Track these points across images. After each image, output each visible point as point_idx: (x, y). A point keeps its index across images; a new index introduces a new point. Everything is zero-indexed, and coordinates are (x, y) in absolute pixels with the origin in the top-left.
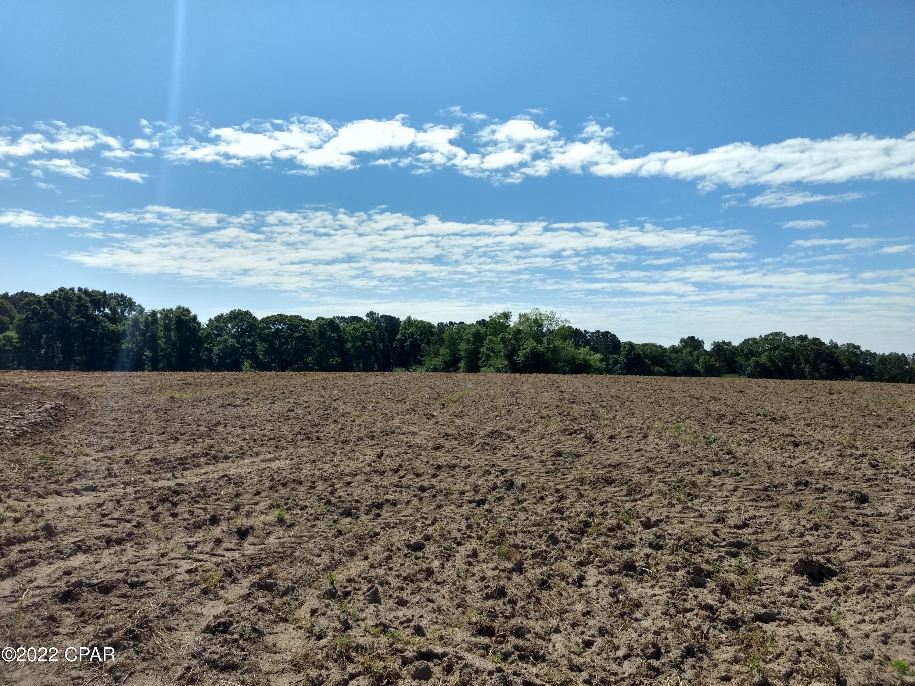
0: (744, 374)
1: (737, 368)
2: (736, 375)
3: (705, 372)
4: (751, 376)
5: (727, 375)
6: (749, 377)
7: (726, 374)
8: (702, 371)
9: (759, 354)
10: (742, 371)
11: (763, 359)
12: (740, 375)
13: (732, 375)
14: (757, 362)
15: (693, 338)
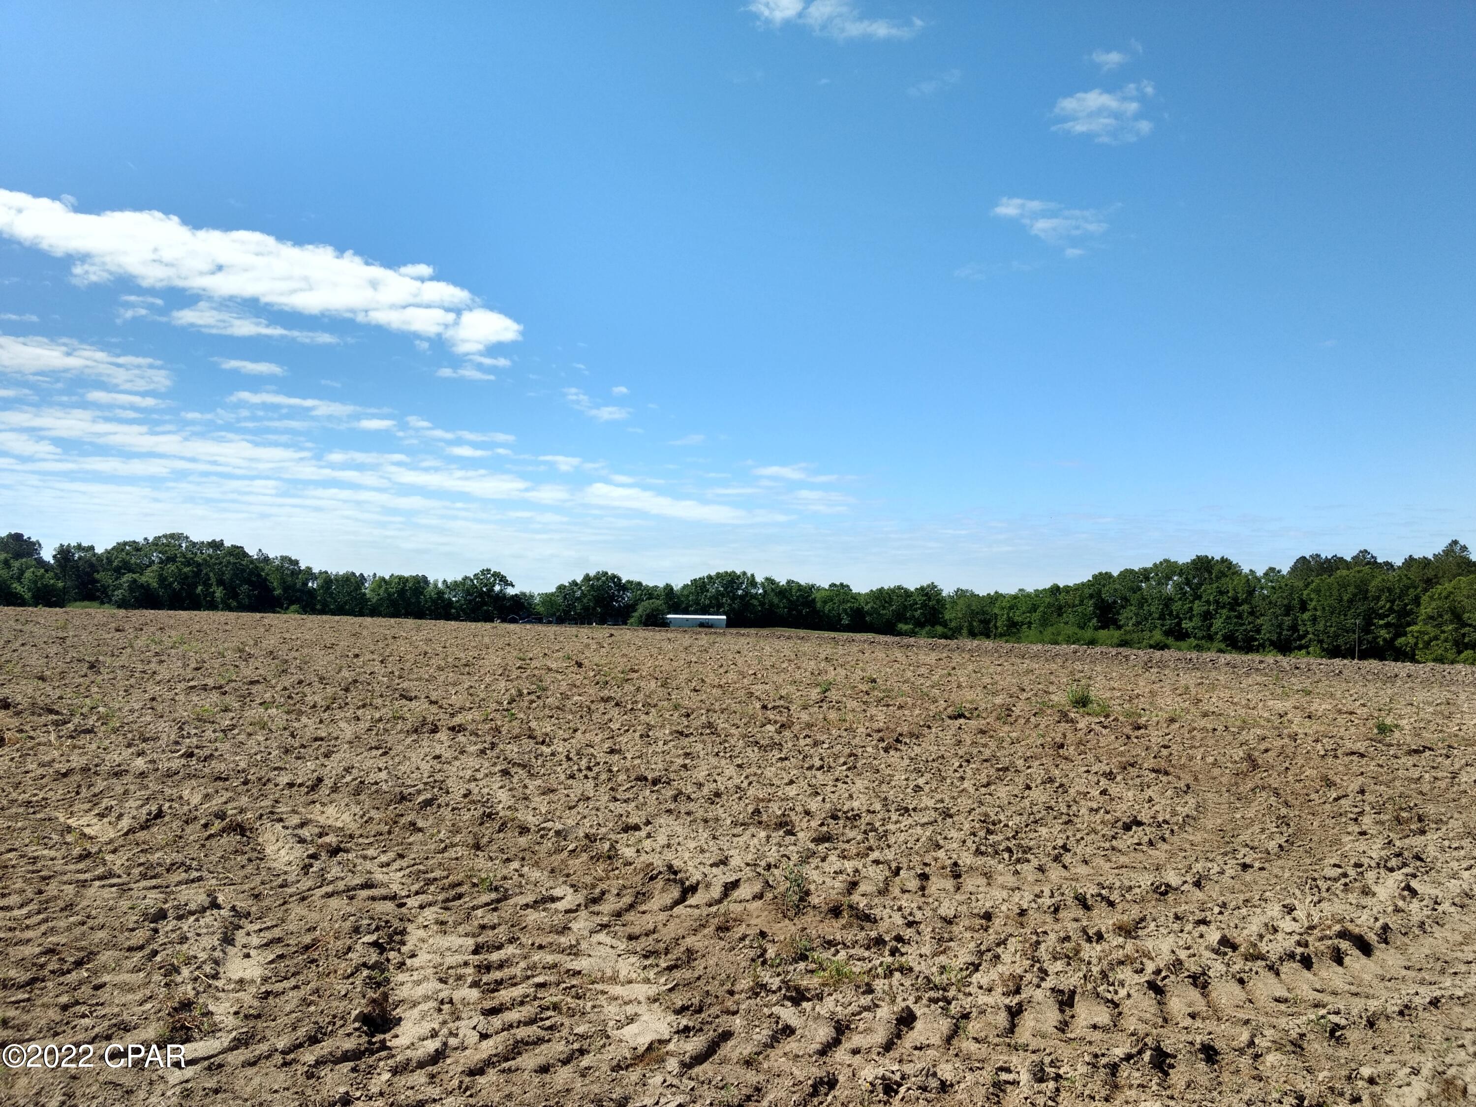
0: (110, 602)
1: (98, 590)
2: (96, 604)
3: (33, 597)
4: (123, 604)
5: (78, 603)
6: (119, 607)
7: (76, 600)
8: (28, 596)
9: (141, 569)
10: (107, 596)
11: (149, 577)
12: (102, 603)
13: (87, 603)
14: (135, 581)
15: (18, 537)
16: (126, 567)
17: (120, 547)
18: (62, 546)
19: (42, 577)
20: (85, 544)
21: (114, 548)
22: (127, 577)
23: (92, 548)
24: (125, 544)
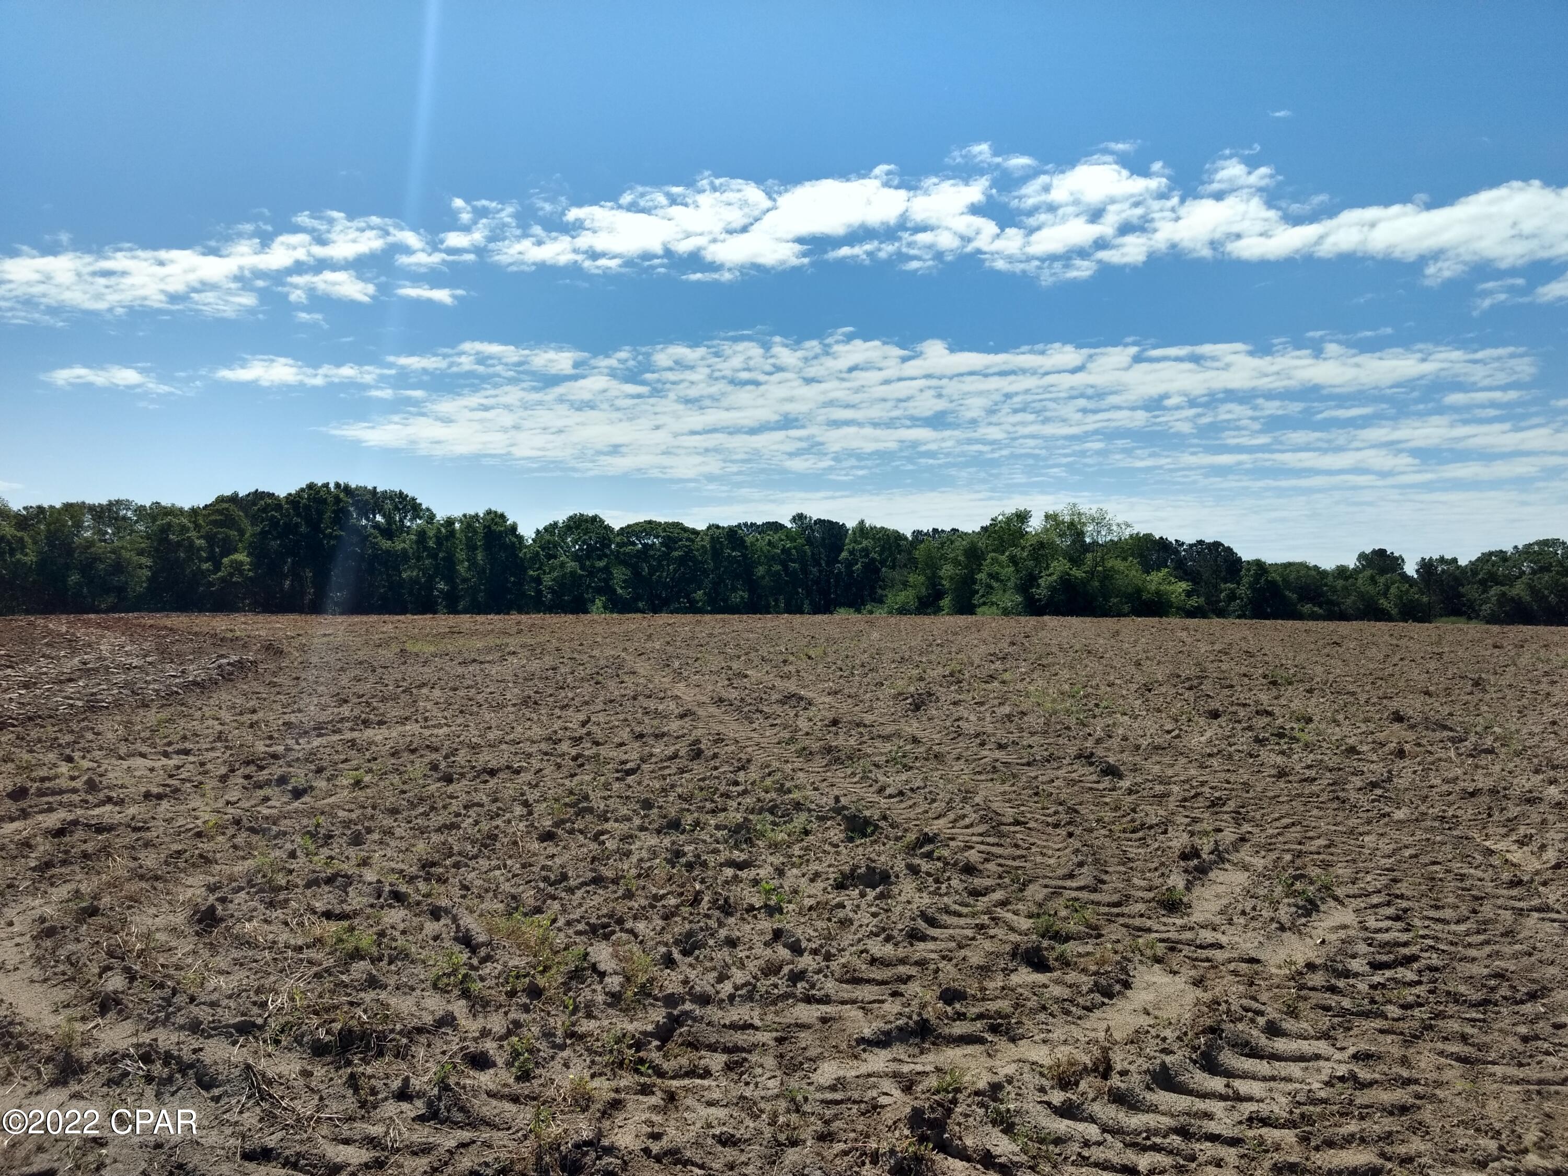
0: (1477, 617)
1: (1464, 605)
2: (1463, 619)
3: (1400, 612)
4: (1492, 619)
5: (1444, 619)
6: (1488, 622)
7: (1441, 616)
8: (1394, 612)
9: (1511, 580)
10: (1474, 610)
11: (1518, 590)
12: (1470, 618)
13: (1453, 618)
14: (1504, 594)
15: (1382, 552)
16: (1493, 579)
17: (1486, 558)
18: (1423, 559)
19: (1407, 591)
20: (1448, 556)
21: (1478, 559)
22: (1494, 591)
23: (1455, 560)
24: (1491, 554)
